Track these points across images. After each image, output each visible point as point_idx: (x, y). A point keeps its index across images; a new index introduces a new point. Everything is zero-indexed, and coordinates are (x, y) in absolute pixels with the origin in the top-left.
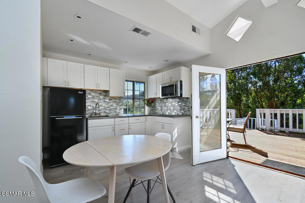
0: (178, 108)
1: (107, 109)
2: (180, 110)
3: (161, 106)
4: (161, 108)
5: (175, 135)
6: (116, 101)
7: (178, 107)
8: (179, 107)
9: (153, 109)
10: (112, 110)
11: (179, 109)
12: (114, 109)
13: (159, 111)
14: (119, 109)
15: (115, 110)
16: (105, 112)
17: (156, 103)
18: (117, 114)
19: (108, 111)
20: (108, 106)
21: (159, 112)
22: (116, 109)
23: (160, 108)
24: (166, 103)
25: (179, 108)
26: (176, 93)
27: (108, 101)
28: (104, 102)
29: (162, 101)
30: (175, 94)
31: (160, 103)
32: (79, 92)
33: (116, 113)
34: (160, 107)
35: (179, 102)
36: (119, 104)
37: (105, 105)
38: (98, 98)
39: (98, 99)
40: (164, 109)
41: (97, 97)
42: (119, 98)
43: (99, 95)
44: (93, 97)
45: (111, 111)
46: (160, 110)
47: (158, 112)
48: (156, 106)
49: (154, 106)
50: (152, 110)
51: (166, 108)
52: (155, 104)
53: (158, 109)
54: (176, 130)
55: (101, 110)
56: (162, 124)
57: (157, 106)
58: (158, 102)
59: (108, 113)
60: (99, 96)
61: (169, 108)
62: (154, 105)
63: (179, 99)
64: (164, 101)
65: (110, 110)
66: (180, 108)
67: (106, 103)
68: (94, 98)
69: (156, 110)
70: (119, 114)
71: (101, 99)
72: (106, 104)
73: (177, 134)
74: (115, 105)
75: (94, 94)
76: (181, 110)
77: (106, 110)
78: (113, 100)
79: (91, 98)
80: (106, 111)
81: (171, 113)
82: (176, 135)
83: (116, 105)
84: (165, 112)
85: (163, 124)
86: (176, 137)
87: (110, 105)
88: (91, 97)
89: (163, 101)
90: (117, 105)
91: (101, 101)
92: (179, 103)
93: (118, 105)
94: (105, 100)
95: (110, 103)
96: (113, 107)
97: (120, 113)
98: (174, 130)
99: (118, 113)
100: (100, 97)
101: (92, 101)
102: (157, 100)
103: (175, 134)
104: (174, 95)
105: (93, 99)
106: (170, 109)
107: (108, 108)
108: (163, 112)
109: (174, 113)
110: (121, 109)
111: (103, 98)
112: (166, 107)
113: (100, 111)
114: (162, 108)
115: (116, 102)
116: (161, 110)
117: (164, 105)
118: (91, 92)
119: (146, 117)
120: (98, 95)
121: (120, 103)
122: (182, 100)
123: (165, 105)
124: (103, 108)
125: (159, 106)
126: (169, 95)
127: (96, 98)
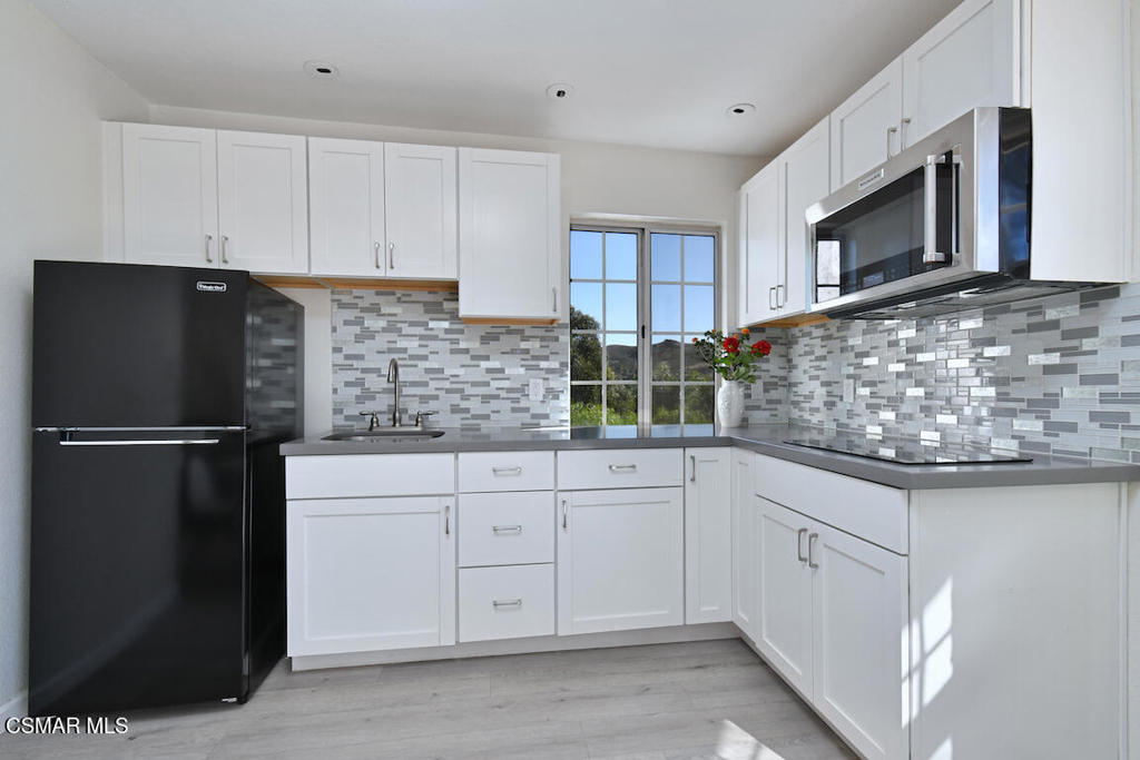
0: (975, 392)
1: (469, 390)
2: (994, 412)
3: (823, 379)
4: (829, 394)
5: (921, 667)
6: (524, 345)
7: (977, 381)
8: (993, 382)
9: (774, 394)
10: (497, 397)
11: (984, 400)
12: (509, 390)
13: (815, 410)
14: (542, 392)
15: (517, 400)
16: (455, 409)
17: (796, 361)
18: (529, 421)
19: (475, 406)
20: (478, 374)
21: (818, 419)
22: (523, 390)
23: (820, 392)
24: (867, 355)
25: (991, 391)
26: (943, 243)
27: (475, 345)
28: (453, 352)
29: (836, 344)
30: (931, 254)
31: (823, 358)
32: (201, 286)
33: (527, 418)
34: (824, 384)
35: (992, 342)
36: (543, 364)
37: (461, 372)
38: (420, 331)
39: (422, 337)
40: (848, 398)
41: (412, 324)
42: (541, 332)
43: (426, 312)
44: (392, 328)
45: (494, 404)
46: (818, 402)
47: (807, 416)
48: (797, 375)
49: (785, 379)
50: (769, 402)
51: (865, 391)
52: (790, 365)
53: (810, 397)
54: (938, 615)
55: (436, 398)
56: (807, 523)
57: (805, 378)
58: (812, 353)
59: (475, 417)
60: (425, 318)
61: (888, 390)
62: (782, 373)
63: (990, 313)
64: (851, 342)
65: (486, 398)
66: (1001, 397)
67: (466, 359)
68: (400, 330)
69: (796, 404)
70: (543, 422)
71: (435, 338)
72: (463, 366)
73: (955, 659)
74: (516, 370)
75: (397, 310)
76: (1012, 413)
77: (466, 398)
78: (507, 342)
79: (384, 330)
80: (464, 404)
81: (909, 428)
82: (939, 671)
83: (522, 371)
84: (854, 423)
85: (814, 527)
86: (931, 691)
87: (489, 371)
88: (382, 323)
89: (844, 339)
90: (528, 368)
91: (433, 345)
92: (989, 352)
93: (537, 368)
94: (456, 341)
95: (487, 358)
96: (506, 384)
97: (546, 416)
98: (913, 613)
99: (534, 416)
100: (432, 324)
101: (385, 346)
102: (804, 341)
103: (924, 656)
104: (925, 268)
105: (393, 336)
106: (895, 402)
107: (475, 384)
108: (844, 420)
109: (936, 436)
110: (553, 394)
111: (447, 331)
112: (864, 385)
113: (432, 405)
114: (835, 389)
115: (527, 351)
116: (830, 405)
117: (851, 370)
118: (380, 300)
119: (690, 452)
120: (417, 313)
121: (546, 358)
122: (1022, 320)
123: (859, 366)
124: (447, 385)
125: (811, 378)
126: (879, 277)
127: (406, 329)
